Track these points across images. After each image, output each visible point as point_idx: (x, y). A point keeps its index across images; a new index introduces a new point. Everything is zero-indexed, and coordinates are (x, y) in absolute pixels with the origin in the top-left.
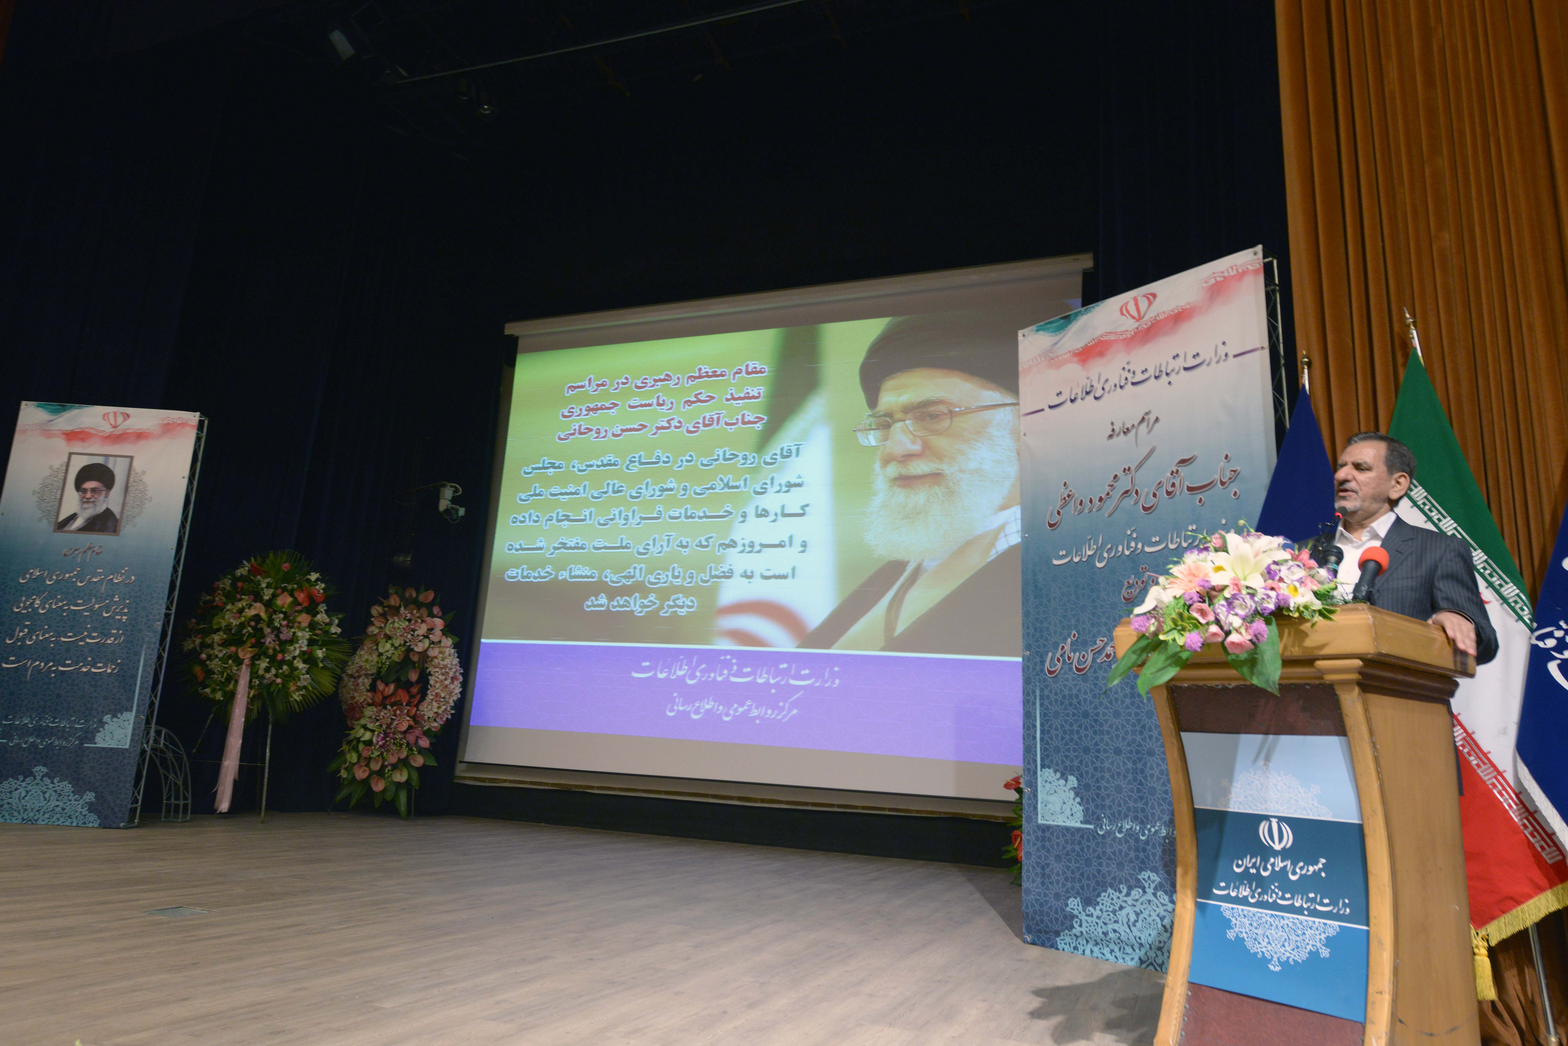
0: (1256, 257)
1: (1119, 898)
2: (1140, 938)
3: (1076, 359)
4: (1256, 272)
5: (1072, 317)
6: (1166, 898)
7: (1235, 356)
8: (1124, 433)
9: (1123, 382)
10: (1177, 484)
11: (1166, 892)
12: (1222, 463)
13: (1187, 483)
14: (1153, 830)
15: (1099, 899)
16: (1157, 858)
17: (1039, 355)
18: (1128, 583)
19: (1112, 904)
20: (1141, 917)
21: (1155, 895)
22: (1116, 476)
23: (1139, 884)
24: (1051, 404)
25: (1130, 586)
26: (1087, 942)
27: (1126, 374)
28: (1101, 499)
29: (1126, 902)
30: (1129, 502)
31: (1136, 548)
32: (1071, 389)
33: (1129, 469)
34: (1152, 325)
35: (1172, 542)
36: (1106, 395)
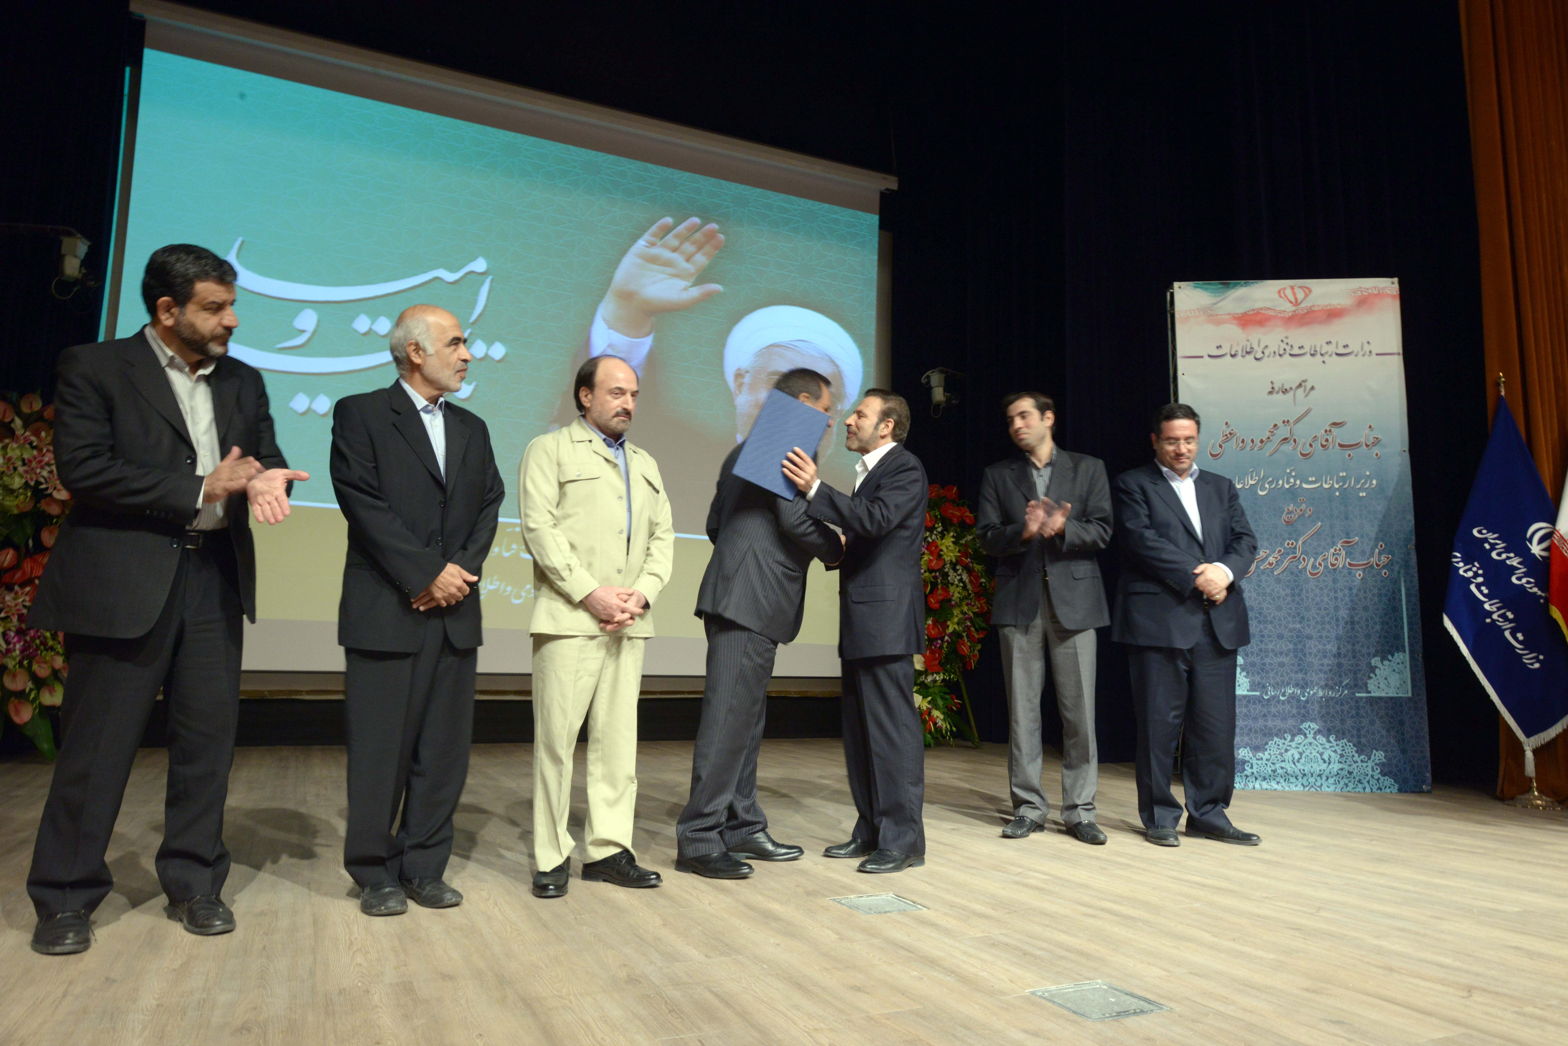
0: (1393, 286)
1: (1284, 744)
2: (1304, 770)
3: (1236, 322)
4: (1393, 297)
5: (1231, 286)
6: (1324, 739)
7: (1377, 354)
8: (1283, 392)
9: (1282, 352)
10: (1330, 440)
11: (1324, 736)
12: (1367, 431)
13: (1338, 441)
14: (1312, 692)
15: (1266, 747)
16: (1316, 712)
17: (1198, 309)
18: (1288, 509)
19: (1278, 749)
20: (1304, 755)
21: (1315, 738)
22: (1275, 425)
23: (1300, 732)
24: (1211, 354)
25: (1290, 512)
26: (1256, 779)
27: (1283, 346)
28: (1262, 441)
29: (1290, 746)
30: (1288, 448)
31: (1295, 484)
32: (1231, 347)
33: (1288, 421)
34: (1308, 312)
35: (1326, 483)
36: (1266, 358)
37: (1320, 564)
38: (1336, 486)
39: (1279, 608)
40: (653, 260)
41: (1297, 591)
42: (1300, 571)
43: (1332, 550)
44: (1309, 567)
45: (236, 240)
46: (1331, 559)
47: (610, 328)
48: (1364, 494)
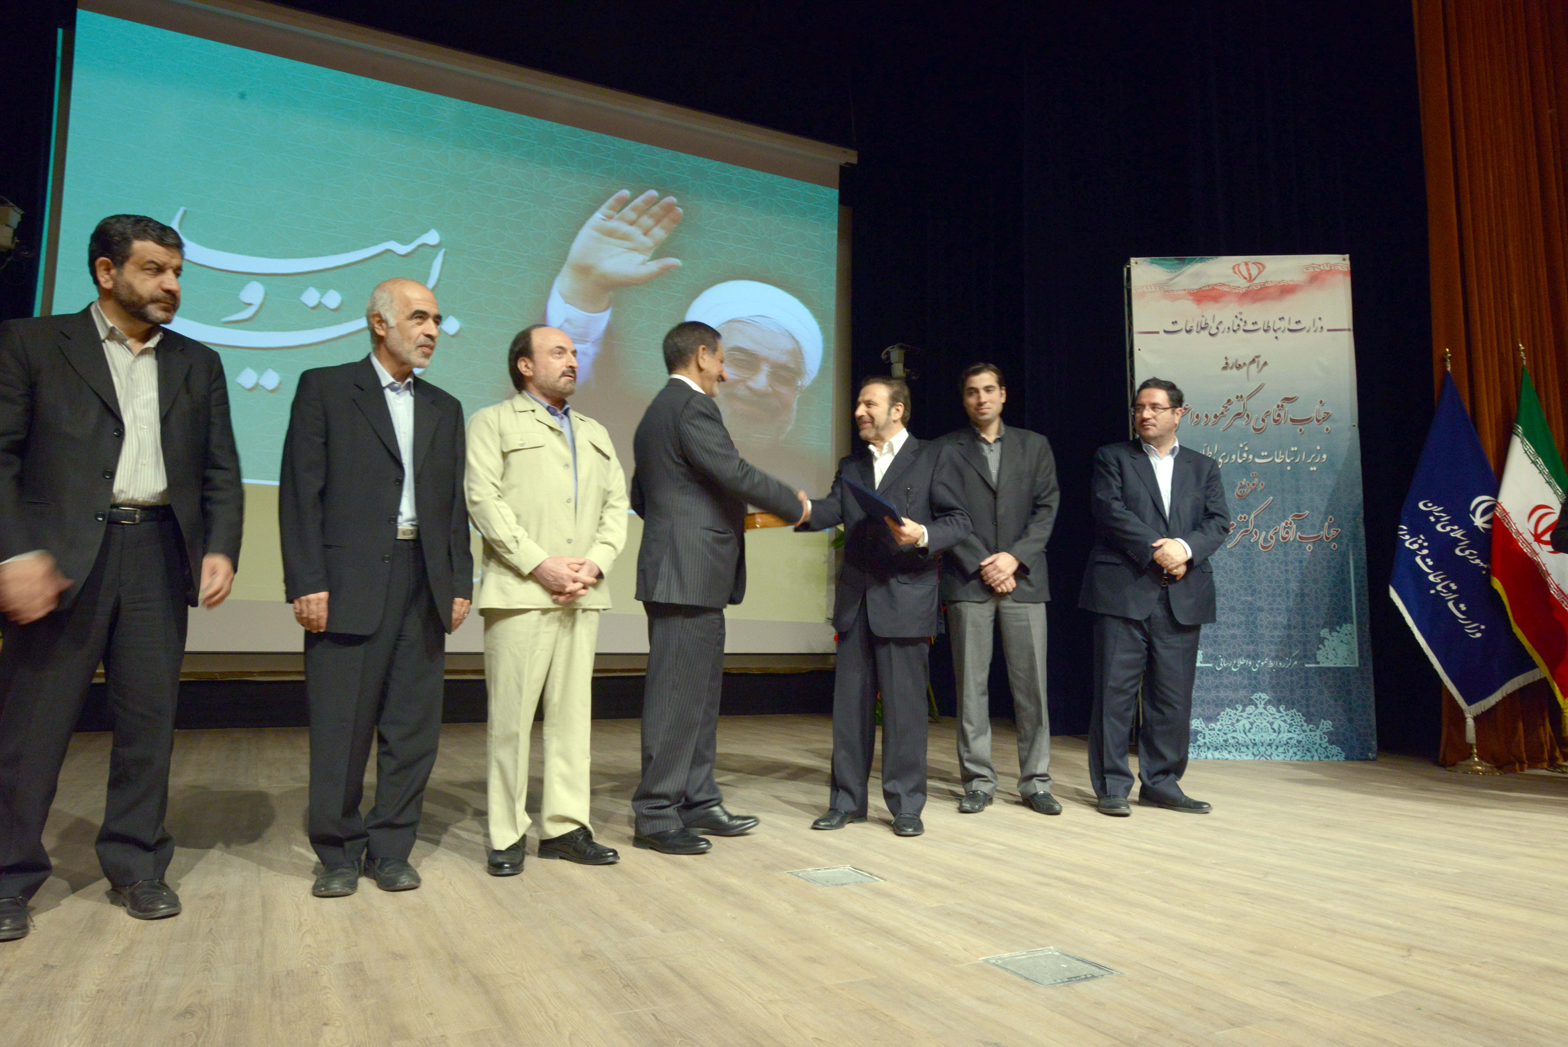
0: (1344, 262)
1: (1236, 714)
2: (1254, 740)
3: (1191, 298)
4: (1344, 273)
5: (1186, 262)
6: (1274, 710)
7: (1329, 330)
8: (1237, 368)
9: (1236, 328)
10: (1282, 415)
11: (1274, 706)
12: (1318, 406)
13: (1290, 416)
14: (1262, 663)
15: (1218, 717)
16: (1267, 683)
17: (1154, 285)
18: (1241, 484)
19: (1230, 719)
20: (1255, 725)
21: (1265, 708)
22: (1229, 401)
23: (1252, 702)
24: (1167, 329)
25: (1242, 487)
26: (1209, 748)
27: (1237, 321)
28: (1216, 416)
29: (1241, 716)
30: (1241, 423)
31: (1247, 459)
32: (1187, 322)
33: (1241, 397)
34: (1261, 288)
35: (1278, 458)
36: (1220, 334)
37: (1272, 538)
38: (1288, 461)
39: (1232, 582)
40: (611, 233)
41: (1248, 564)
42: (1252, 545)
43: (1283, 524)
44: (1261, 541)
45: (178, 209)
46: (1282, 533)
47: (567, 303)
48: (1315, 469)
